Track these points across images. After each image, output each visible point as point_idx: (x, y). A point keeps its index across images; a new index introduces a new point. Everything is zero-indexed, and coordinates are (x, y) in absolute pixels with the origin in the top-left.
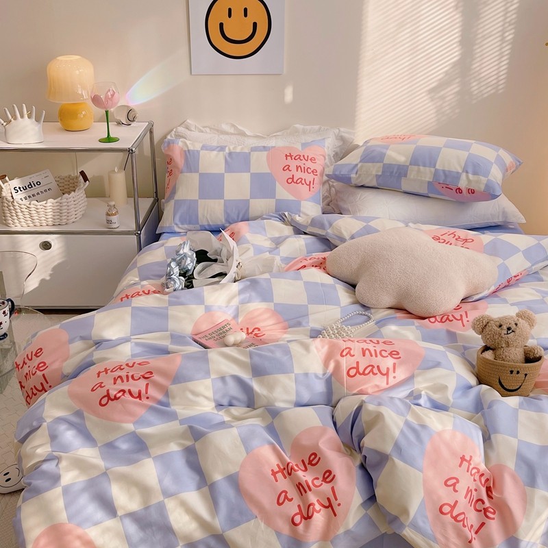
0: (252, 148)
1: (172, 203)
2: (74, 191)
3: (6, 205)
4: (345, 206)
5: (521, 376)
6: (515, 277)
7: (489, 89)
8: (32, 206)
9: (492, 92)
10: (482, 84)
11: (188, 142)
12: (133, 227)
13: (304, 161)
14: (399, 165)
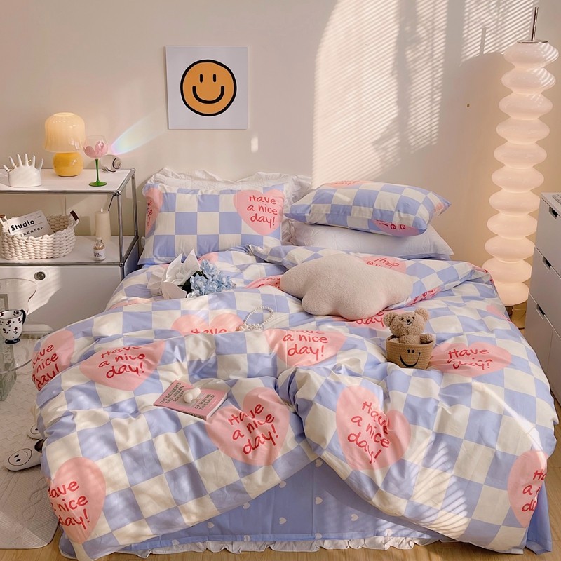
0: (221, 191)
1: (152, 238)
2: (66, 228)
3: (6, 240)
4: (302, 241)
5: (416, 354)
6: (429, 292)
7: (424, 141)
8: (29, 241)
9: (428, 143)
10: (418, 137)
11: (166, 186)
12: (117, 259)
13: (265, 202)
14: (344, 206)
